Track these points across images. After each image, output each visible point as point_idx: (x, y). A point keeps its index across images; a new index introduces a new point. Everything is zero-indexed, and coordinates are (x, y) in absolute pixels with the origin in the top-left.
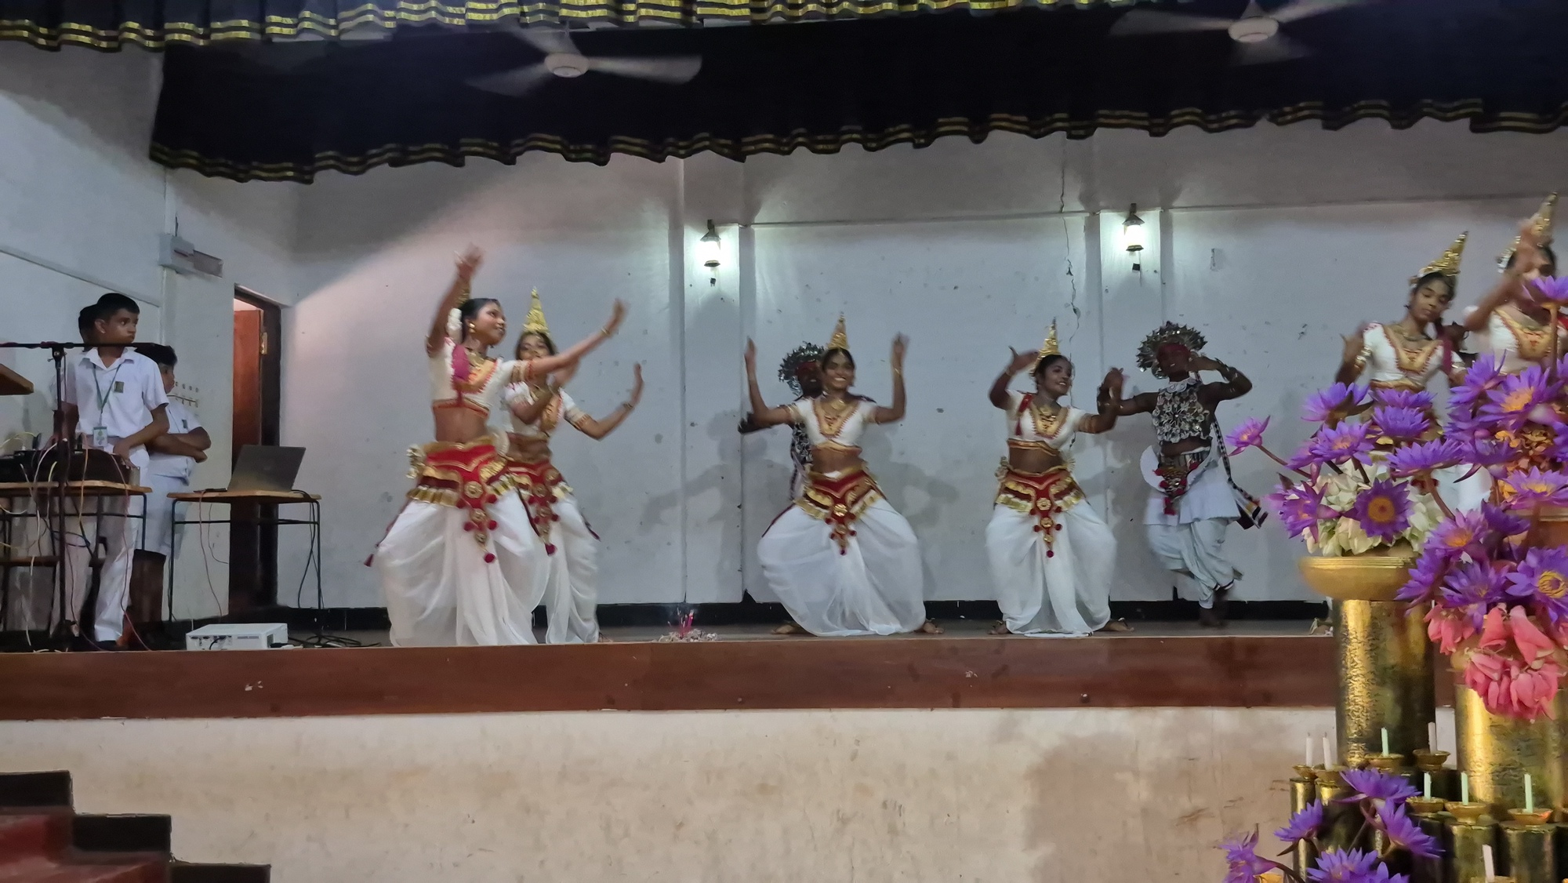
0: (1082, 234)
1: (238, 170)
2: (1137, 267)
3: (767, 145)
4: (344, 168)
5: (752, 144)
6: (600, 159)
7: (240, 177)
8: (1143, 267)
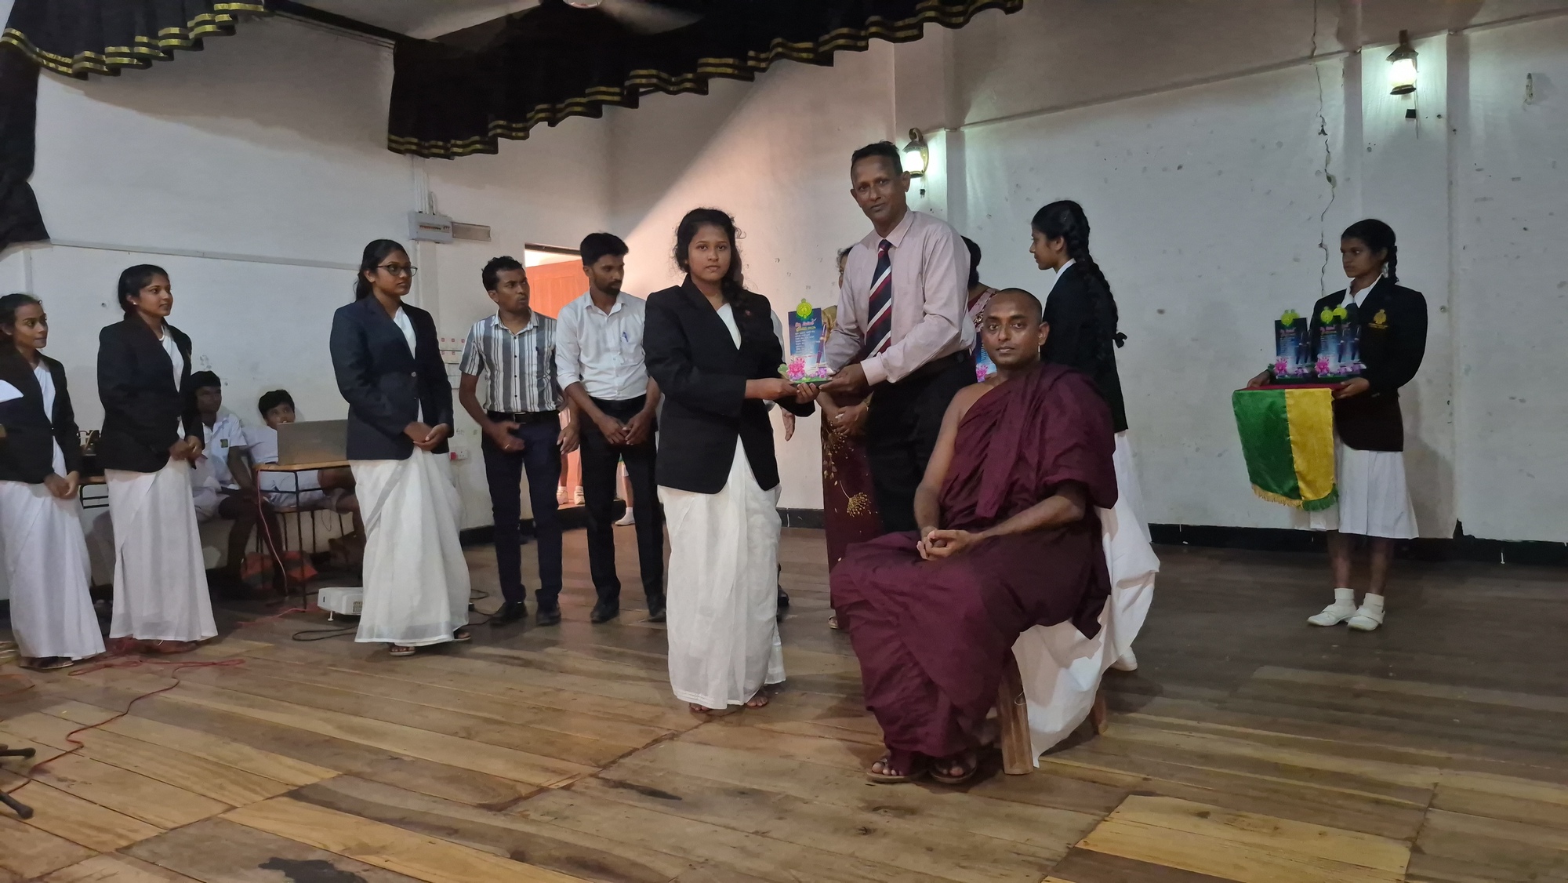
0: (1340, 79)
1: (447, 149)
2: (1411, 114)
3: (841, 42)
4: (514, 134)
5: (826, 42)
6: (701, 88)
7: (449, 156)
8: (1421, 114)
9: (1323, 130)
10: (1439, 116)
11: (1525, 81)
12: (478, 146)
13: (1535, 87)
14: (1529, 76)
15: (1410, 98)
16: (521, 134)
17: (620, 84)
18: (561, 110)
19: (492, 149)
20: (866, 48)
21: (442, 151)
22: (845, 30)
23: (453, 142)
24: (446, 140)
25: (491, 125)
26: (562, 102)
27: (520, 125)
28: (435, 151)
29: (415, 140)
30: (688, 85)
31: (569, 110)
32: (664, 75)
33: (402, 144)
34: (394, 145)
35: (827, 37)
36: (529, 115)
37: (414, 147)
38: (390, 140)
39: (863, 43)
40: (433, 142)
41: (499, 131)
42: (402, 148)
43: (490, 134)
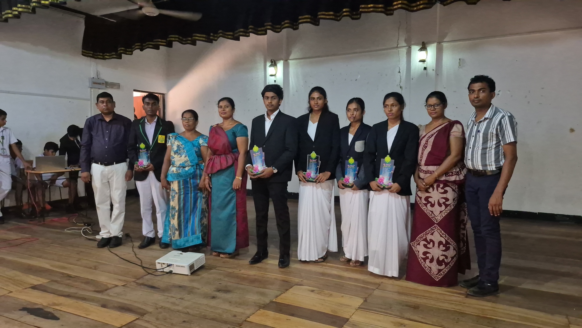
0: (405, 55)
1: (103, 56)
2: (425, 68)
3: (241, 33)
4: (127, 53)
5: (237, 33)
6: (194, 43)
7: (104, 59)
8: (428, 69)
9: (399, 71)
10: (433, 70)
11: (458, 61)
12: (114, 56)
13: (461, 63)
14: (460, 59)
15: (425, 63)
16: (130, 53)
17: (166, 39)
18: (145, 46)
19: (120, 57)
20: (249, 36)
21: (102, 57)
22: (242, 30)
23: (105, 54)
24: (103, 53)
25: (119, 49)
26: (145, 43)
27: (130, 50)
28: (100, 57)
29: (92, 53)
30: (189, 42)
31: (147, 46)
32: (181, 38)
33: (87, 53)
34: (84, 54)
35: (237, 31)
36: (133, 46)
37: (91, 55)
38: (82, 52)
39: (248, 34)
40: (99, 54)
41: (122, 51)
42: (87, 55)
43: (119, 52)
